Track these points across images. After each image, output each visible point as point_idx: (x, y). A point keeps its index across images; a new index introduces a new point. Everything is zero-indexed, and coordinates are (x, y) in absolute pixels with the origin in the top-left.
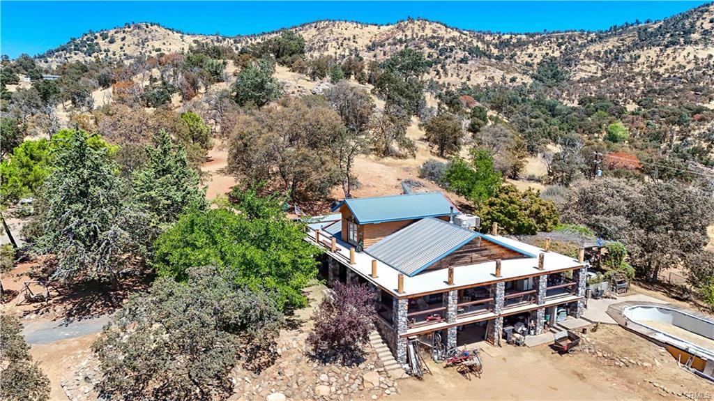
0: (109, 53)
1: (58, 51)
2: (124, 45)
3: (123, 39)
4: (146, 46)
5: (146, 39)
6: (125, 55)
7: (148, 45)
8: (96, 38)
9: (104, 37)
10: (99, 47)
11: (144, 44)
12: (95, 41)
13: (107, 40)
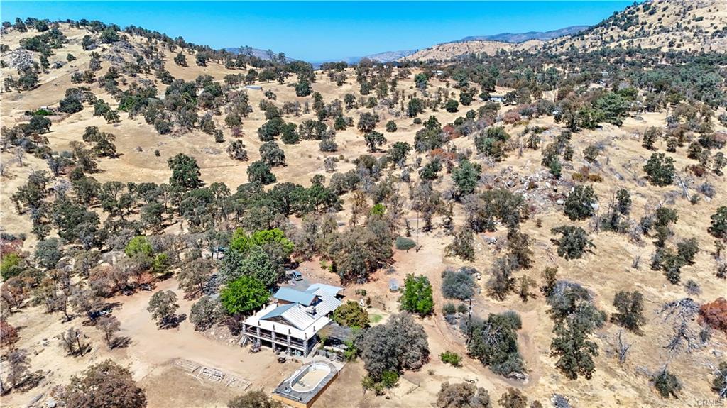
0: (645, 26)
1: (597, 27)
2: (663, 16)
3: (665, 9)
4: (686, 16)
5: (689, 7)
6: (660, 27)
7: (689, 14)
8: (638, 10)
9: (646, 8)
10: (637, 20)
11: (684, 14)
12: (636, 13)
13: (648, 12)
